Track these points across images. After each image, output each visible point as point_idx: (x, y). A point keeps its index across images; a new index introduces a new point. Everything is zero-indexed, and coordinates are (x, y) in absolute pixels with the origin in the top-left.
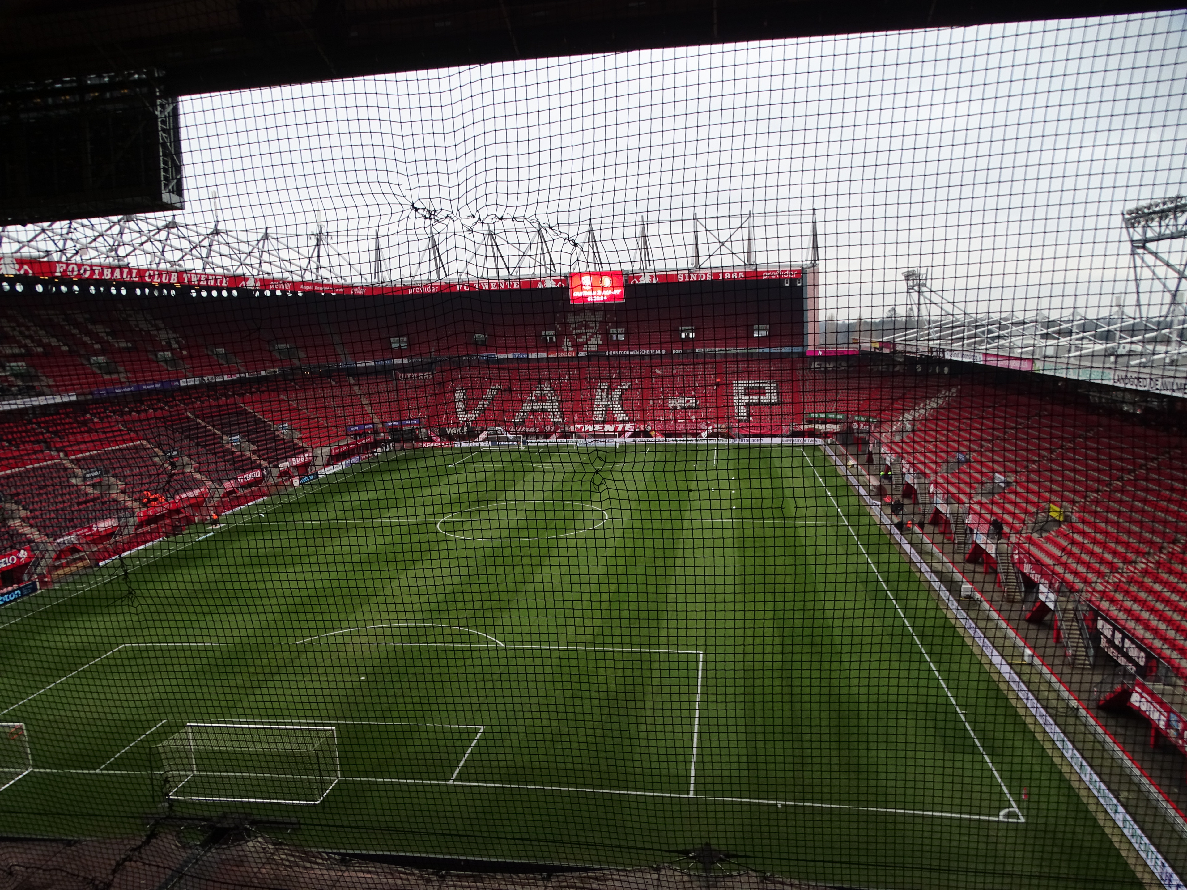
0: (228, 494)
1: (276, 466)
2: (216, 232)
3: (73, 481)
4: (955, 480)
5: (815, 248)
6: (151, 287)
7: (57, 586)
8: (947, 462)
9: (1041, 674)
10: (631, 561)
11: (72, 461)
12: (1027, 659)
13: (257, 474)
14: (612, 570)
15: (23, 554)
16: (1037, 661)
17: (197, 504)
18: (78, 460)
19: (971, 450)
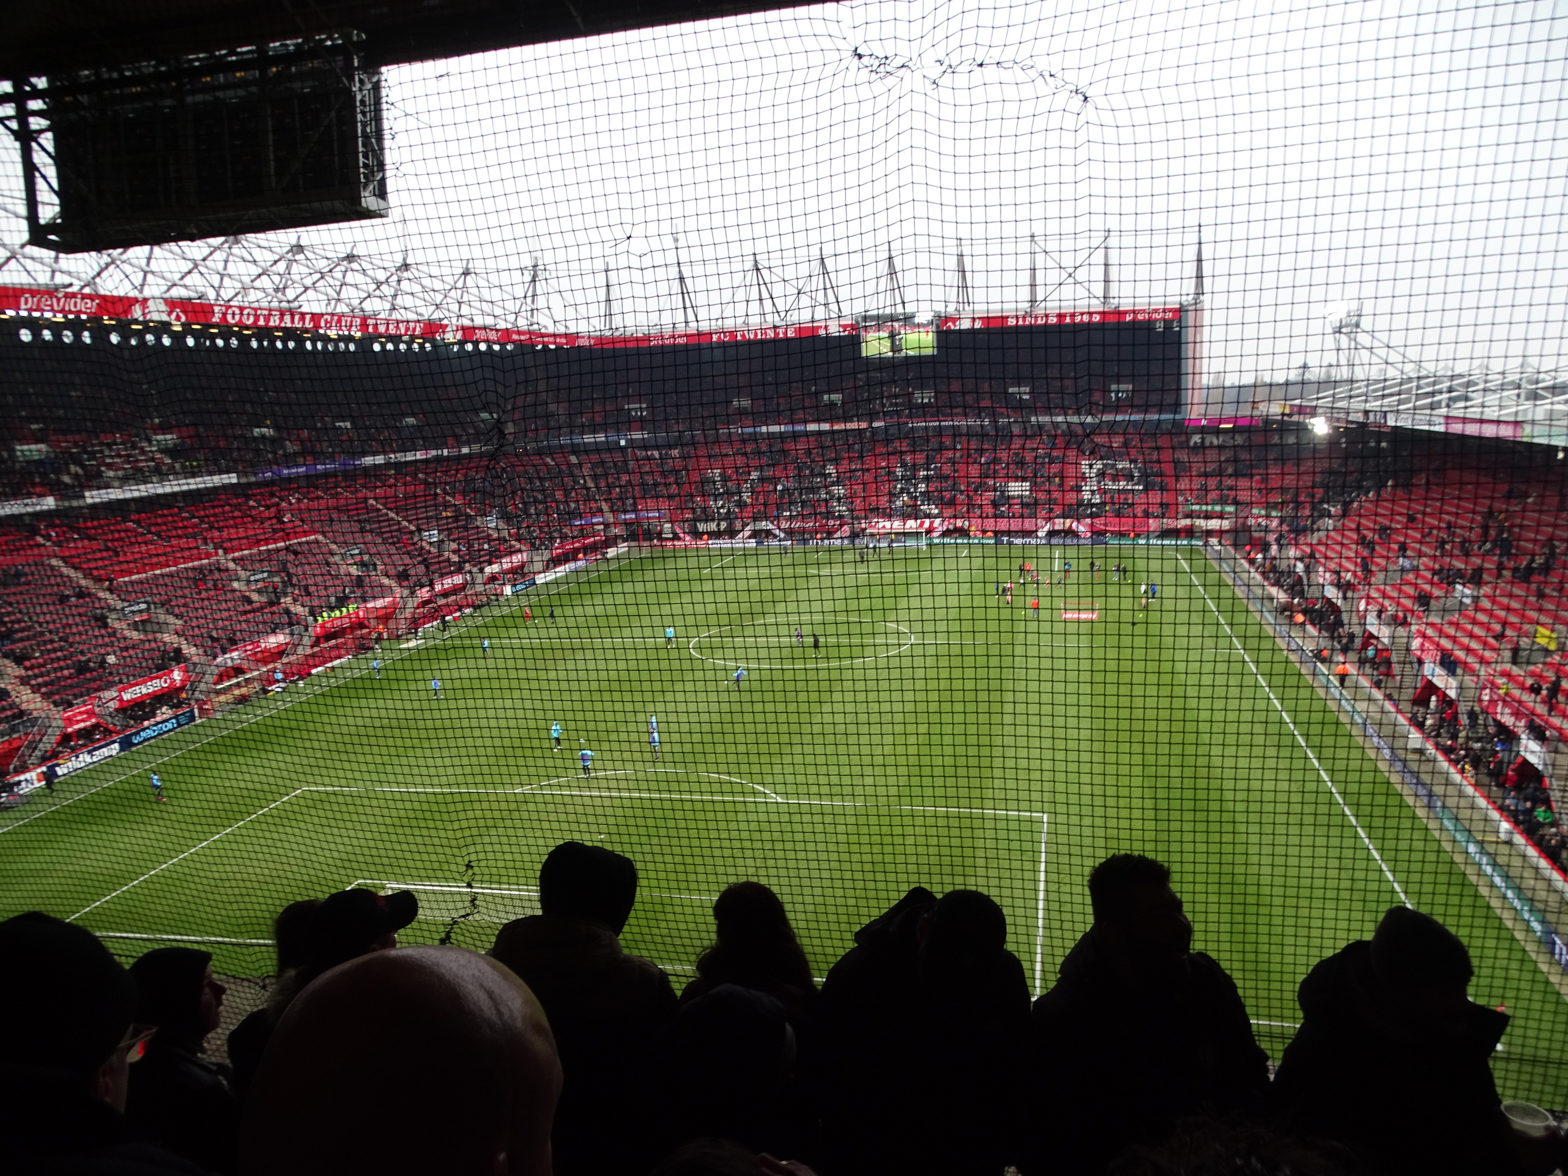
0: (424, 604)
1: (481, 571)
2: (406, 266)
3: (236, 585)
4: (1395, 594)
5: (1199, 277)
6: (326, 339)
7: (219, 716)
8: (1386, 570)
9: (1524, 856)
10: (946, 696)
11: (234, 560)
12: (1503, 836)
13: (458, 579)
14: (922, 707)
15: (177, 675)
16: (1519, 839)
17: (386, 617)
18: (242, 559)
19: (1420, 554)
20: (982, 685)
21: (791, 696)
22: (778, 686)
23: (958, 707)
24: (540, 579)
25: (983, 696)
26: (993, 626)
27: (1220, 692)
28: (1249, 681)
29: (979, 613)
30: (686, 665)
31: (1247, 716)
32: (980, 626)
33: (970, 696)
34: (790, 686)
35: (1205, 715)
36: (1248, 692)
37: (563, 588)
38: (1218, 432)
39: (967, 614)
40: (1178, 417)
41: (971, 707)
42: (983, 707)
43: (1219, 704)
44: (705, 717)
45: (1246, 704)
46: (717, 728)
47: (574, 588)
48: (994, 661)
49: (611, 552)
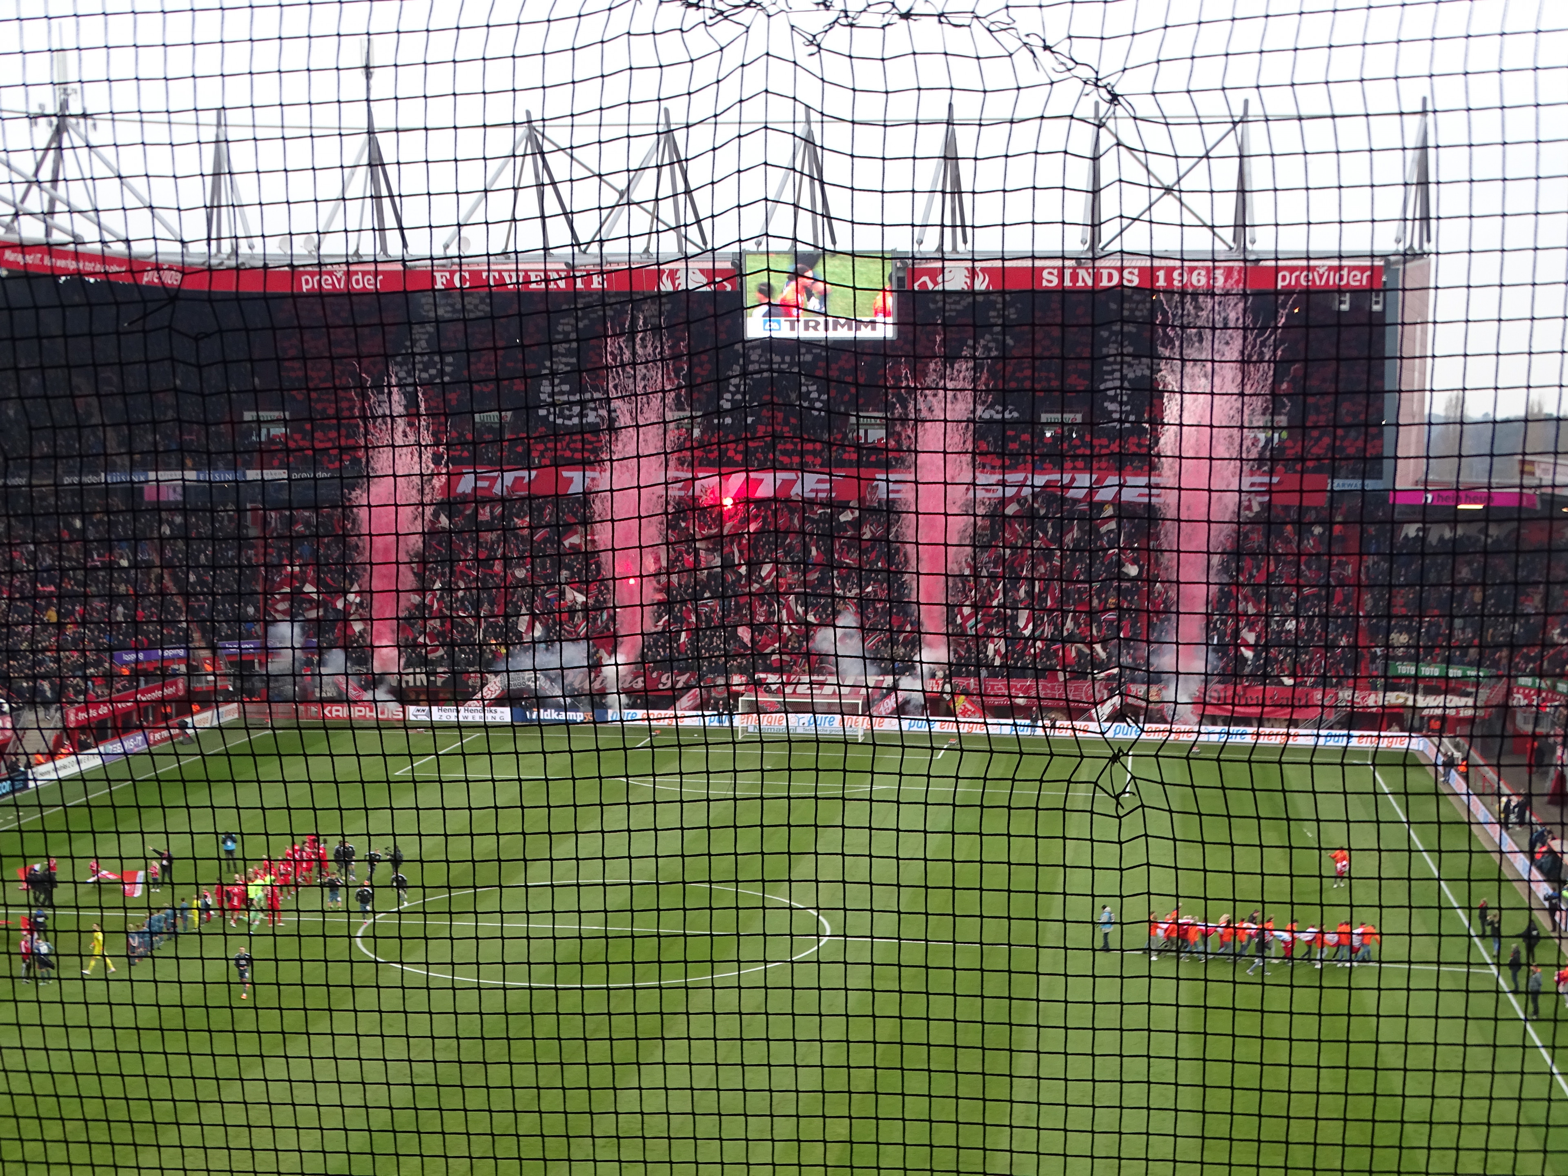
20: (970, 1035)
21: (573, 1051)
22: (546, 1026)
23: (916, 1083)
24: (45, 772)
25: (969, 1061)
26: (995, 903)
27: (1450, 1058)
28: (1508, 1034)
29: (968, 875)
30: (339, 974)
31: (1505, 1111)
32: (967, 902)
33: (942, 1059)
34: (572, 1027)
35: (1417, 1108)
36: (1509, 1060)
37: (99, 793)
38: (1456, 518)
39: (940, 874)
40: (1370, 484)
41: (943, 1084)
42: (970, 1086)
43: (1448, 1085)
44: (378, 1096)
45: (1505, 1086)
46: (405, 1119)
47: (122, 792)
48: (995, 984)
49: (204, 719)
